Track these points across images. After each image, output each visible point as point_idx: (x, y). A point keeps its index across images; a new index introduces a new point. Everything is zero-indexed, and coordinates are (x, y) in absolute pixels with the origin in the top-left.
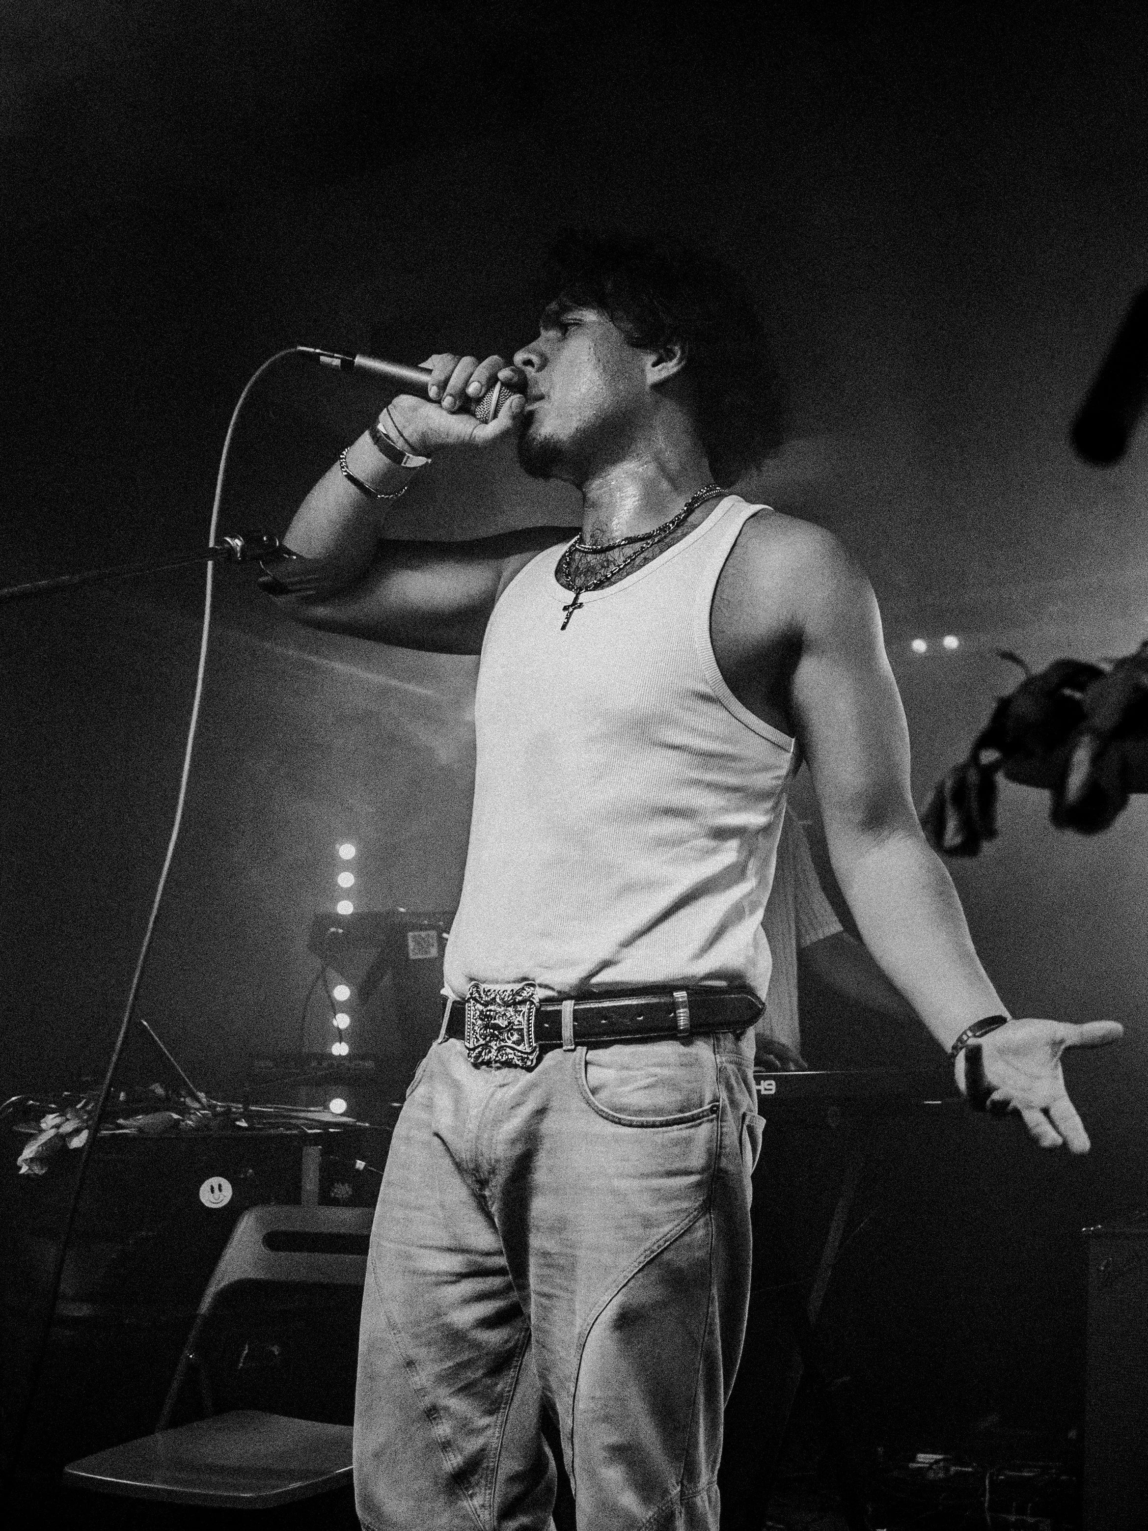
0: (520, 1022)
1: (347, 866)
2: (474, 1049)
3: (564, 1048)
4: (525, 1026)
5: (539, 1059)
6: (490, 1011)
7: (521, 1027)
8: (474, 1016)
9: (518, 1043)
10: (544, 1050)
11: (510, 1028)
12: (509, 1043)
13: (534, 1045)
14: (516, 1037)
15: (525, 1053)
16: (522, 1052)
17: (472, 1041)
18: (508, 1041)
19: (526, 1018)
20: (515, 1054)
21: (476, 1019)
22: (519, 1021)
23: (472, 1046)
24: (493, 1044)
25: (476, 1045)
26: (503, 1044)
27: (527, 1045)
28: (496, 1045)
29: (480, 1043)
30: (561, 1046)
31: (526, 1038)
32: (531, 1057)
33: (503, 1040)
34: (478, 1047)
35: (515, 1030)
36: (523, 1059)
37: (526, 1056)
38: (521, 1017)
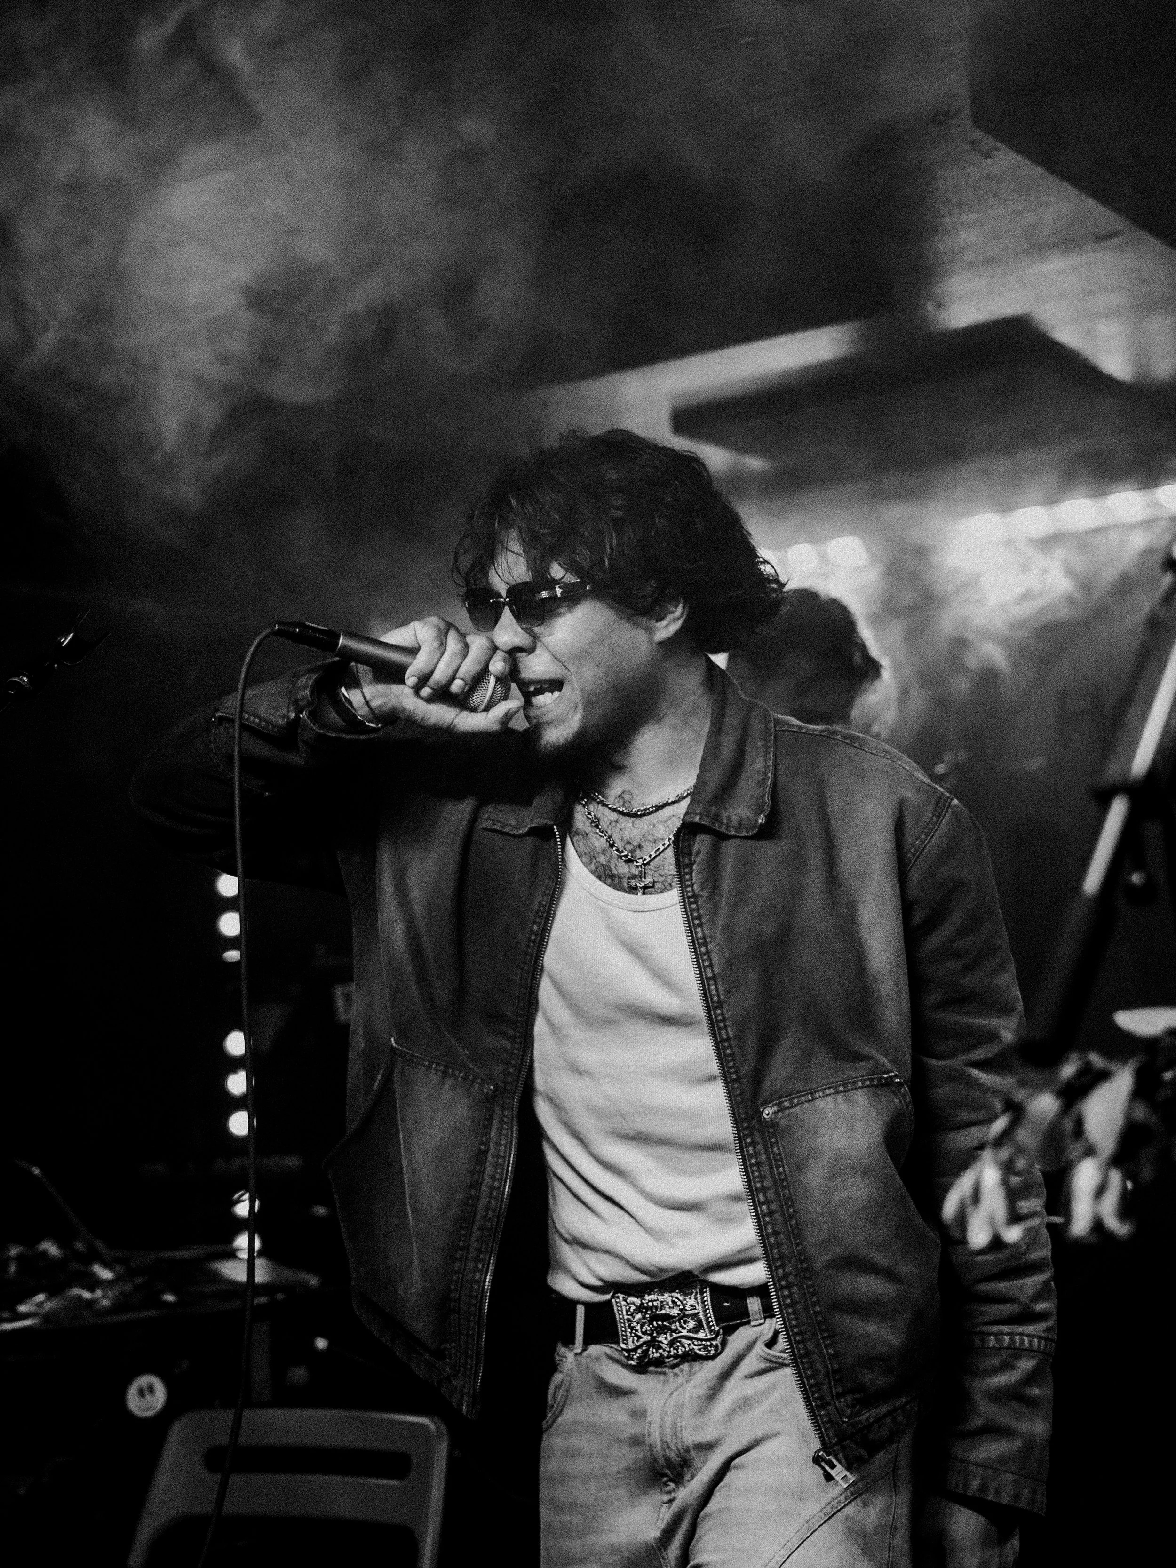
0: (693, 1307)
1: (230, 904)
2: (635, 1350)
3: (753, 1323)
4: (700, 1309)
5: (724, 1344)
6: (652, 1301)
7: (696, 1311)
8: (627, 1311)
9: (696, 1330)
10: (729, 1331)
11: (683, 1316)
12: (685, 1333)
13: (717, 1329)
14: (692, 1324)
15: (706, 1340)
16: (702, 1340)
17: (630, 1340)
18: (682, 1331)
19: (699, 1301)
20: (693, 1343)
21: (631, 1315)
22: (691, 1306)
23: (631, 1346)
24: (662, 1338)
25: (638, 1344)
26: (675, 1335)
27: (707, 1331)
28: (666, 1338)
29: (642, 1341)
30: (748, 1323)
31: (704, 1322)
32: (714, 1343)
33: (676, 1331)
34: (641, 1346)
35: (688, 1316)
36: (705, 1348)
37: (708, 1343)
38: (693, 1299)
